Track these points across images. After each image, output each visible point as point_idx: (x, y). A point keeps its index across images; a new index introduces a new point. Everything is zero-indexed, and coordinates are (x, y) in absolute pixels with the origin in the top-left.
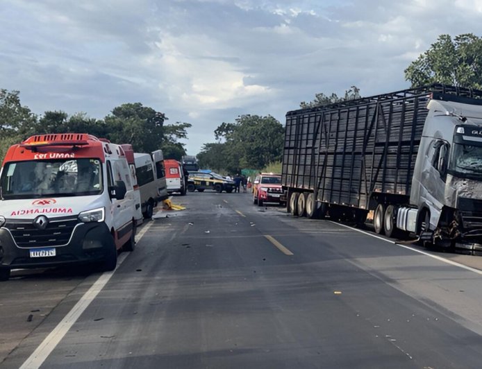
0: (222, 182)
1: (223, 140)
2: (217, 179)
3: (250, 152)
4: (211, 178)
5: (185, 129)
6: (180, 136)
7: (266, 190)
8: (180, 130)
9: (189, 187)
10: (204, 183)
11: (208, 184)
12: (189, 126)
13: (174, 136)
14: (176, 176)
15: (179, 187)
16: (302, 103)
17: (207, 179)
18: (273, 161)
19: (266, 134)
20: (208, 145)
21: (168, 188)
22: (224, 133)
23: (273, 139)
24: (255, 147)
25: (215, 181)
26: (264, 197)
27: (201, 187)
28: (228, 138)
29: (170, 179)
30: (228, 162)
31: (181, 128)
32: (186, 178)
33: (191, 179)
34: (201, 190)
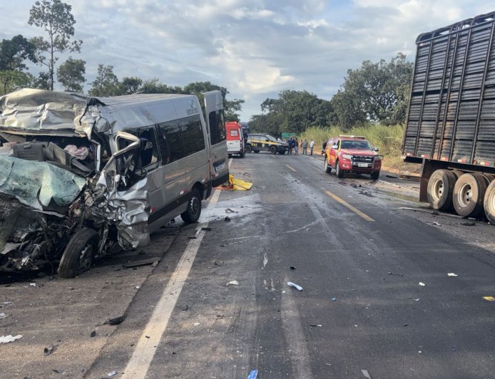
0: (277, 144)
1: (267, 112)
2: (272, 141)
3: (291, 119)
4: (267, 141)
5: (241, 104)
6: (237, 109)
7: (349, 157)
8: (237, 104)
9: (248, 149)
10: (260, 145)
11: (263, 146)
12: (243, 102)
13: (232, 109)
14: (236, 138)
15: (239, 149)
16: (349, 70)
17: (263, 140)
18: (311, 126)
19: (305, 104)
20: (255, 117)
21: (228, 150)
22: (268, 106)
23: (310, 108)
24: (295, 115)
25: (270, 143)
26: (348, 167)
27: (257, 149)
28: (270, 110)
29: (230, 142)
30: (271, 127)
31: (238, 103)
32: (246, 141)
33: (249, 141)
34: (257, 152)
